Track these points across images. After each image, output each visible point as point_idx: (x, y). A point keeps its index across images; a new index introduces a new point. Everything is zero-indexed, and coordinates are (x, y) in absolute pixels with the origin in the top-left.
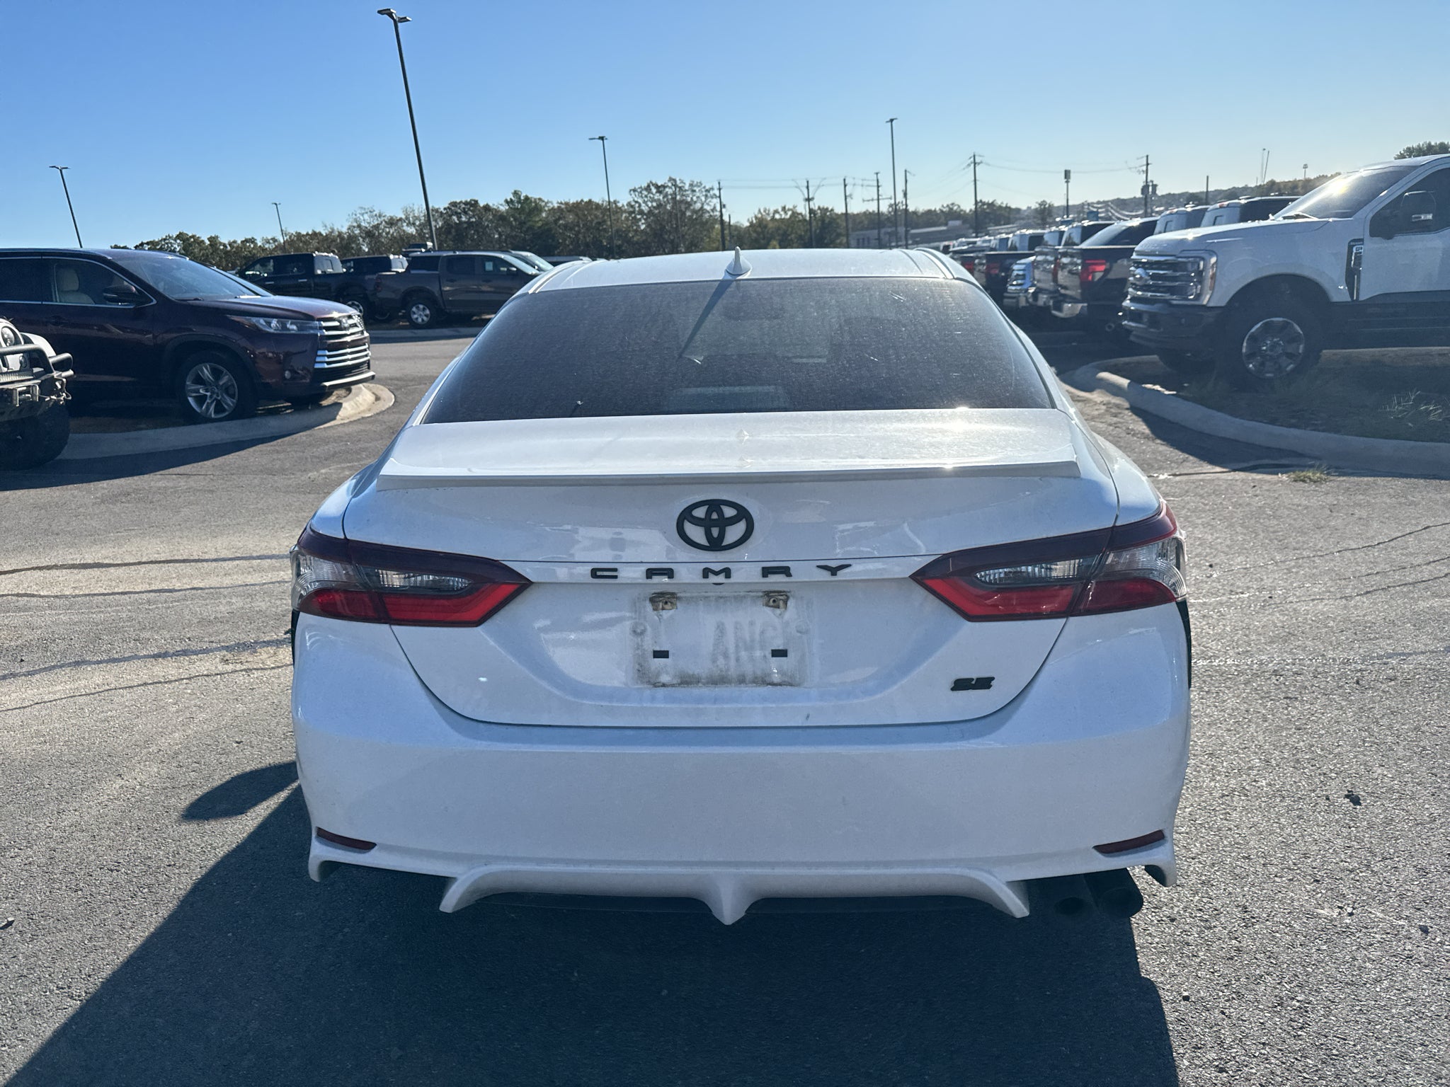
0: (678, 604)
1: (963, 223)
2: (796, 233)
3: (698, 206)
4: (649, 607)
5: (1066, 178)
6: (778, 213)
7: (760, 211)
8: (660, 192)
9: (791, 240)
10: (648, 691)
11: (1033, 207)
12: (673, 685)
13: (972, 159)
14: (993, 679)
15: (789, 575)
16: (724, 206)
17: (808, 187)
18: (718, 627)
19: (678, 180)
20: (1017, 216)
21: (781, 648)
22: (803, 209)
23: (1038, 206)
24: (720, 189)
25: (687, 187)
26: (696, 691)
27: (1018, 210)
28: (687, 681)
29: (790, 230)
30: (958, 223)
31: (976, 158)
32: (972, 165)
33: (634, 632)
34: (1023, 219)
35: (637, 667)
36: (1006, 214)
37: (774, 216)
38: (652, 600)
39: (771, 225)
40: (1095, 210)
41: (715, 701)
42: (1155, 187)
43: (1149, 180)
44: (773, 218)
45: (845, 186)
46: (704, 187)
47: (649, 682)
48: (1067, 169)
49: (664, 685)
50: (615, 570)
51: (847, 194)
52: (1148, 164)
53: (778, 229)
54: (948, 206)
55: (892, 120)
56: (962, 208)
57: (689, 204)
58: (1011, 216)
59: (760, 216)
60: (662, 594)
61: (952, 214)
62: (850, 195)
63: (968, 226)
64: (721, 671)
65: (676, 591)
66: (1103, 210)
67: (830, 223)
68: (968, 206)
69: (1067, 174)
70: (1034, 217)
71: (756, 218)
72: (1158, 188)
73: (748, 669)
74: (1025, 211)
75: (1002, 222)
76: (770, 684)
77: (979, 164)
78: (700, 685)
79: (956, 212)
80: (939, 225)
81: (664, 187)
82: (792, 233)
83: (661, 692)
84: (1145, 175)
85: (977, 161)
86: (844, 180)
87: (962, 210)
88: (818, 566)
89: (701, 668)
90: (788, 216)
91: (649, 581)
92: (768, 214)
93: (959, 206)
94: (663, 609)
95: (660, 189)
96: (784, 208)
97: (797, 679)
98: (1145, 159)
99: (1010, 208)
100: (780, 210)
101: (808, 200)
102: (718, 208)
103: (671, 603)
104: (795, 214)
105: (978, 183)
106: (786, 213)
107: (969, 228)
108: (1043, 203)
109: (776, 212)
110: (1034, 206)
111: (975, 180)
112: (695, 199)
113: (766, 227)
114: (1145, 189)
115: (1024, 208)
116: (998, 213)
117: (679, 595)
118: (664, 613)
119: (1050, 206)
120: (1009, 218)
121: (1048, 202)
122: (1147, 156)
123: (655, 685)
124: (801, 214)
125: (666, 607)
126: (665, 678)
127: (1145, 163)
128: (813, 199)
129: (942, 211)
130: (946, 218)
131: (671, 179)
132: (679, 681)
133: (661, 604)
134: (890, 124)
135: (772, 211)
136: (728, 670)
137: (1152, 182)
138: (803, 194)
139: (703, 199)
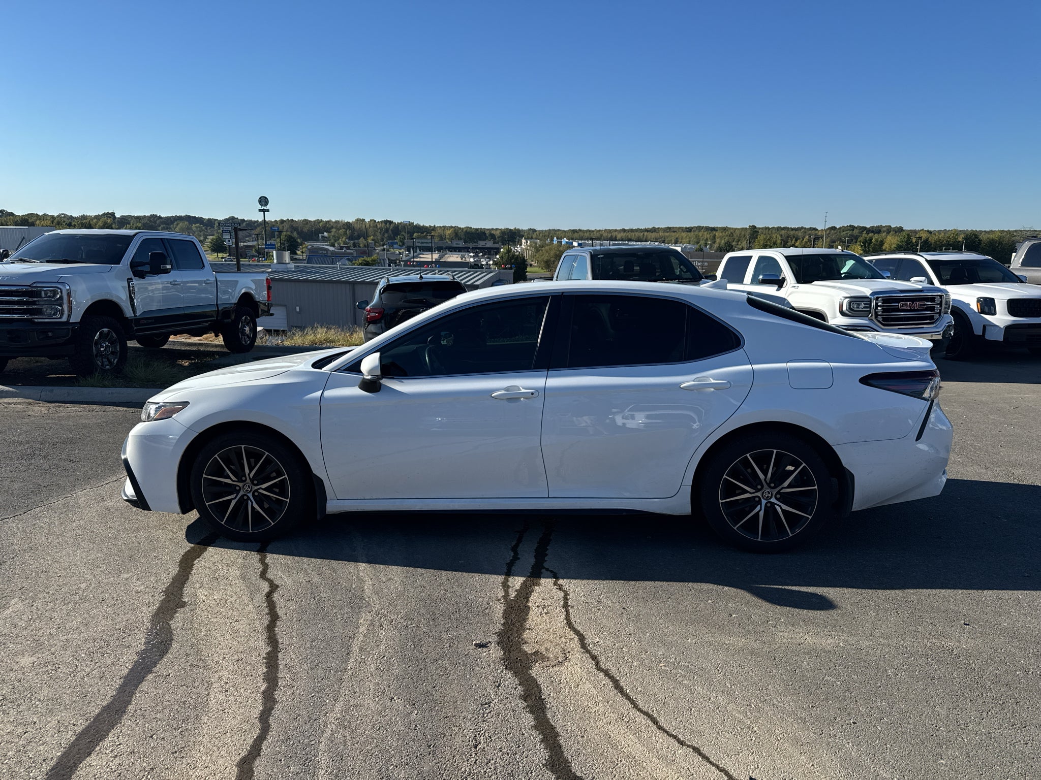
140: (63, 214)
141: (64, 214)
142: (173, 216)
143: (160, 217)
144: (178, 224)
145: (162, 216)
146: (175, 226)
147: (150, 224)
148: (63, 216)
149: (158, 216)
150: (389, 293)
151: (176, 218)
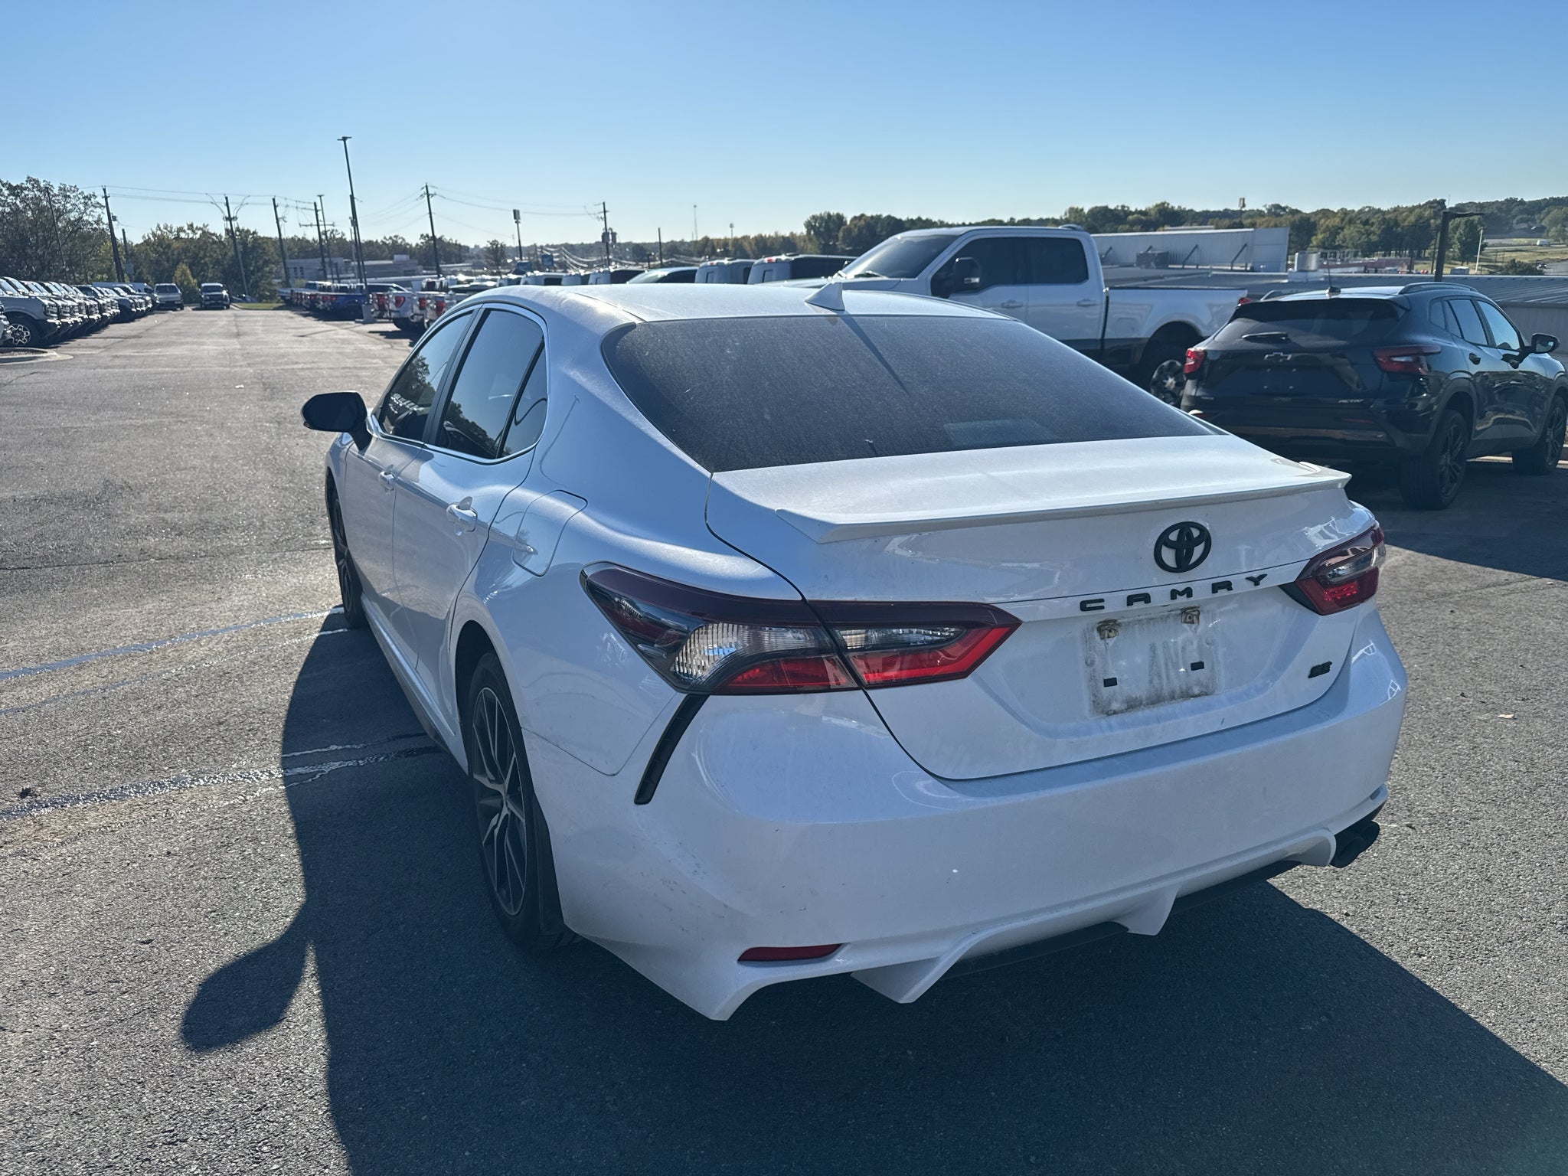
0: (1120, 632)
1: (411, 257)
2: (211, 256)
3: (73, 216)
4: (1096, 633)
5: (515, 218)
6: (184, 231)
7: (158, 226)
8: (17, 196)
9: (206, 264)
10: (1104, 722)
11: (481, 247)
12: (1122, 712)
13: (425, 190)
14: (1330, 663)
15: (1230, 589)
16: (115, 219)
17: (227, 204)
18: (1151, 648)
19: (41, 180)
20: (467, 254)
21: (1197, 661)
22: (219, 228)
23: (489, 245)
24: (106, 198)
25: (56, 191)
26: (1141, 714)
27: (467, 248)
28: (1132, 705)
29: (202, 253)
30: (405, 257)
31: (429, 188)
32: (426, 196)
33: (1086, 663)
34: (473, 258)
35: (1093, 698)
36: (456, 251)
37: (178, 234)
38: (1099, 630)
39: (175, 245)
40: (549, 254)
41: (1158, 720)
42: (614, 235)
43: (608, 228)
44: (178, 238)
45: (275, 207)
46: (82, 193)
47: (1103, 712)
48: (517, 209)
49: (1115, 713)
50: (1102, 600)
51: (279, 216)
52: (605, 212)
53: (186, 250)
54: (390, 238)
55: (344, 139)
56: (408, 241)
57: (60, 213)
58: (462, 254)
59: (159, 232)
60: (1106, 622)
61: (395, 248)
62: (283, 218)
63: (417, 261)
64: (1157, 690)
65: (1116, 618)
66: (557, 254)
67: (254, 247)
68: (414, 239)
69: (516, 214)
70: (488, 257)
71: (154, 235)
72: (617, 236)
73: (1177, 685)
74: (473, 249)
75: (453, 260)
76: (1192, 697)
77: (432, 195)
78: (1142, 707)
79: (401, 245)
80: (384, 259)
81: (22, 188)
82: (205, 256)
83: (1114, 719)
84: (604, 222)
85: (430, 192)
86: (274, 200)
87: (408, 244)
88: (1247, 578)
89: (1141, 691)
90: (198, 236)
91: (1130, 608)
92: (171, 232)
93: (404, 240)
94: (1109, 637)
95: (14, 190)
96: (191, 227)
97: (1211, 688)
98: (602, 205)
99: (460, 245)
100: (186, 228)
101: (229, 219)
102: (105, 220)
103: (1115, 630)
104: (206, 234)
105: (433, 215)
106: (193, 231)
107: (419, 264)
108: (494, 243)
109: (181, 230)
110: (484, 244)
111: (430, 213)
112: (69, 206)
113: (169, 246)
114: (605, 235)
115: (472, 246)
116: (448, 249)
117: (1119, 621)
118: (1108, 641)
119: (501, 245)
120: (460, 255)
121: (500, 242)
122: (604, 204)
123: (1108, 714)
124: (214, 234)
125: (1111, 634)
126: (1115, 706)
127: (602, 210)
128: (235, 218)
129: (384, 243)
130: (390, 251)
131: (29, 180)
132: (1126, 706)
133: (1106, 632)
134: (342, 142)
135: (175, 228)
136: (1162, 689)
137: (611, 230)
138: (222, 212)
139: (82, 207)
140: (1367, 207)
141: (1370, 207)
142: (1546, 199)
143: (1522, 202)
144: (1548, 213)
145: (1526, 200)
146: (1542, 216)
147: (1499, 214)
148: (1367, 210)
149: (1519, 199)
150: (1244, 322)
151: (1552, 201)
